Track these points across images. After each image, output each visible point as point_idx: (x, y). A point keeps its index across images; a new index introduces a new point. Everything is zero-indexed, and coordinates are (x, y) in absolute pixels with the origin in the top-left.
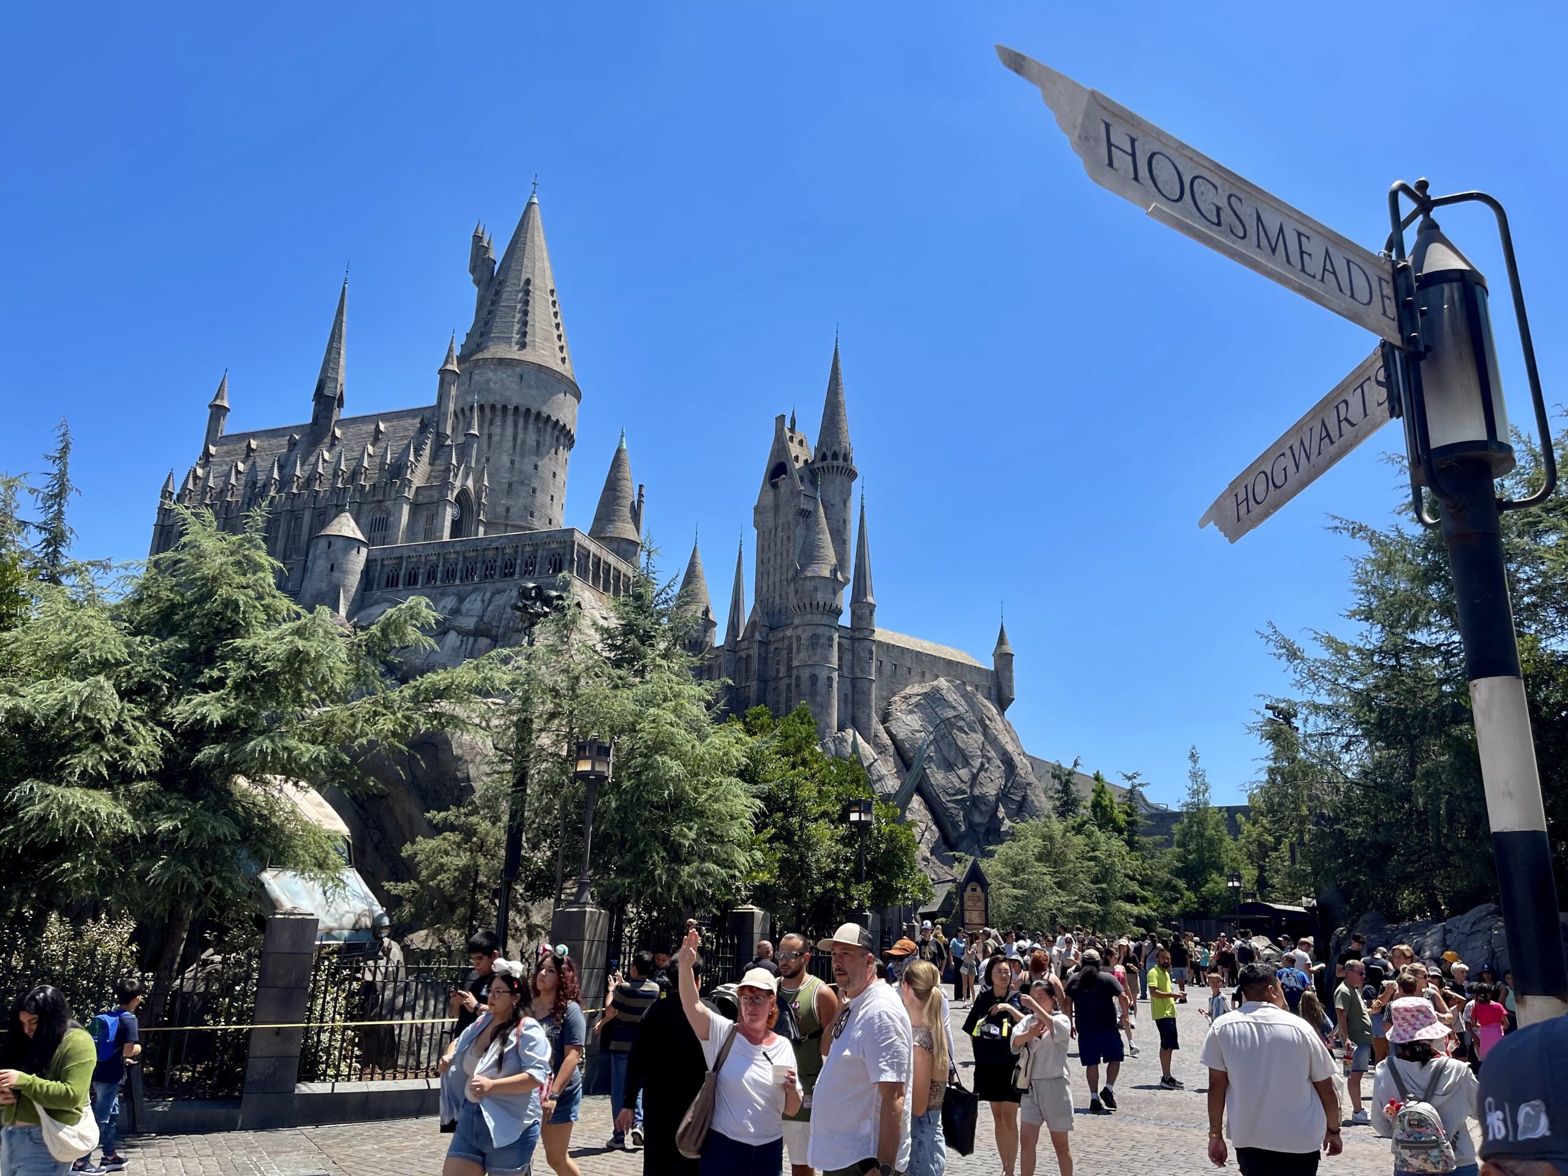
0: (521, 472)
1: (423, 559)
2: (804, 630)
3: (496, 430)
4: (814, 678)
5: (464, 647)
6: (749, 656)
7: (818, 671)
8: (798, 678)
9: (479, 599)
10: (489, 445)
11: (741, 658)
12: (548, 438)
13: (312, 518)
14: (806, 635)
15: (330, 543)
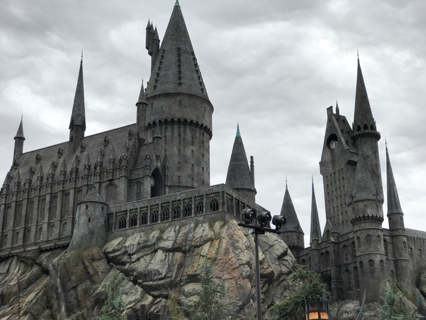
0: (185, 156)
1: (139, 210)
2: (361, 233)
3: (169, 134)
4: (371, 261)
5: (167, 259)
6: (327, 252)
7: (373, 258)
8: (361, 263)
9: (173, 230)
10: (166, 143)
11: (322, 254)
12: (198, 134)
13: (75, 194)
14: (363, 236)
15: (87, 206)
